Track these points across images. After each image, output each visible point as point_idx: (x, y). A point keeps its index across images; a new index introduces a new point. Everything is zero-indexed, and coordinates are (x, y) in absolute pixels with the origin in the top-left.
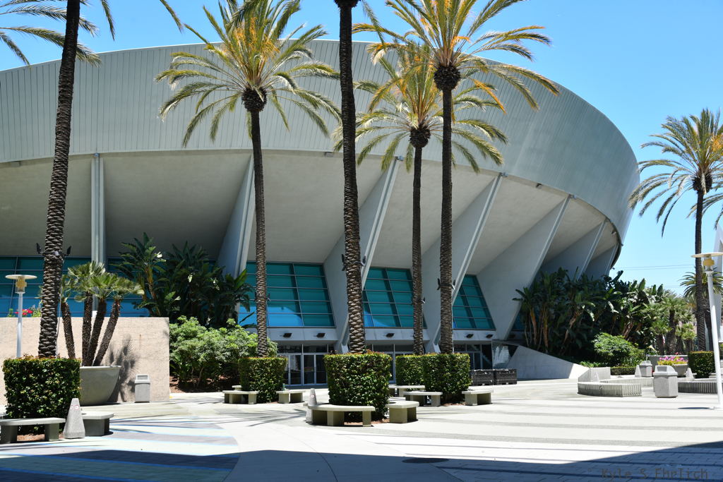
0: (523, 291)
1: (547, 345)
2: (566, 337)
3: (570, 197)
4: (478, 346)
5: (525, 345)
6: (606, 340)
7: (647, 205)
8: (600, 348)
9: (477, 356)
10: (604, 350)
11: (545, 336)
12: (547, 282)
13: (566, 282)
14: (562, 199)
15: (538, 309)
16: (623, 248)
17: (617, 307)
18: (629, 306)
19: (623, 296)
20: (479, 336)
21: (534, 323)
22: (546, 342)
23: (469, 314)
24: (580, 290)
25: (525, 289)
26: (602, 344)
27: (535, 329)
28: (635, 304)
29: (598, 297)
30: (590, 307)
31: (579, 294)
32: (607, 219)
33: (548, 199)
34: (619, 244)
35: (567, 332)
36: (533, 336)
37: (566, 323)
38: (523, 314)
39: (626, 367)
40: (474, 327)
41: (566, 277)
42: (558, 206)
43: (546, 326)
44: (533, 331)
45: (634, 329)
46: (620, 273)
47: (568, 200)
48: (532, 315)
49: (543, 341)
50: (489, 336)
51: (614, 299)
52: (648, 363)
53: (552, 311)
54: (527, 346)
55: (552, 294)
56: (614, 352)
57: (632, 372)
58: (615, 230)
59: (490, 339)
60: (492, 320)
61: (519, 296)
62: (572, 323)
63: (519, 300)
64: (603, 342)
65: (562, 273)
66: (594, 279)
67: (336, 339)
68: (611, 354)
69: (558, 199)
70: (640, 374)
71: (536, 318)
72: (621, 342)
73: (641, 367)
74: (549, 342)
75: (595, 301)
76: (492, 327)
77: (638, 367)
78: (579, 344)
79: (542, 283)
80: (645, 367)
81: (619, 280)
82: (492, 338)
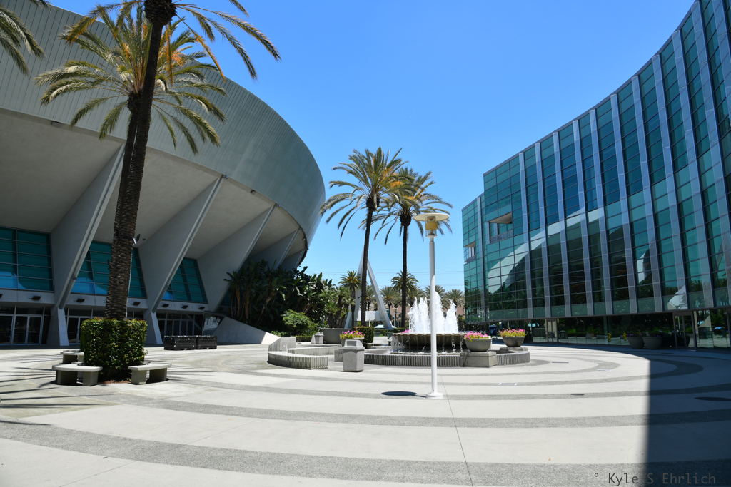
0: (232, 274)
1: (247, 318)
2: (263, 311)
3: (276, 205)
4: (192, 316)
5: (230, 316)
6: (293, 315)
7: (332, 215)
8: (287, 321)
9: (190, 324)
10: (290, 323)
11: (246, 311)
12: (252, 268)
13: (266, 270)
14: (269, 206)
15: (243, 289)
16: (308, 251)
17: (302, 292)
18: (309, 292)
19: (306, 284)
20: (193, 307)
21: (238, 300)
22: (247, 315)
23: (187, 289)
24: (276, 277)
25: (234, 273)
26: (288, 318)
27: (239, 303)
28: (314, 291)
29: (289, 283)
30: (283, 290)
31: (276, 279)
32: (300, 228)
33: (259, 204)
34: (306, 248)
35: (264, 308)
36: (237, 309)
37: (263, 301)
38: (231, 292)
39: (305, 336)
40: (190, 300)
41: (267, 267)
42: (267, 211)
43: (248, 303)
44: (237, 306)
45: (311, 308)
46: (305, 268)
47: (274, 207)
48: (238, 294)
49: (244, 314)
50: (202, 308)
51: (299, 284)
52: (320, 334)
53: (253, 291)
54: (231, 318)
55: (255, 277)
56: (297, 325)
57: (309, 340)
58: (305, 237)
59: (203, 311)
60: (205, 295)
61: (229, 278)
62: (267, 301)
63: (228, 280)
64: (290, 317)
65: (264, 263)
66: (287, 271)
67: (53, 303)
68: (295, 326)
69: (266, 205)
70: (315, 342)
71: (241, 296)
72: (302, 317)
73: (316, 336)
74: (249, 315)
75: (287, 286)
76: (205, 301)
77: (313, 336)
78: (272, 317)
79: (248, 269)
80: (319, 336)
81: (305, 273)
82: (205, 309)
